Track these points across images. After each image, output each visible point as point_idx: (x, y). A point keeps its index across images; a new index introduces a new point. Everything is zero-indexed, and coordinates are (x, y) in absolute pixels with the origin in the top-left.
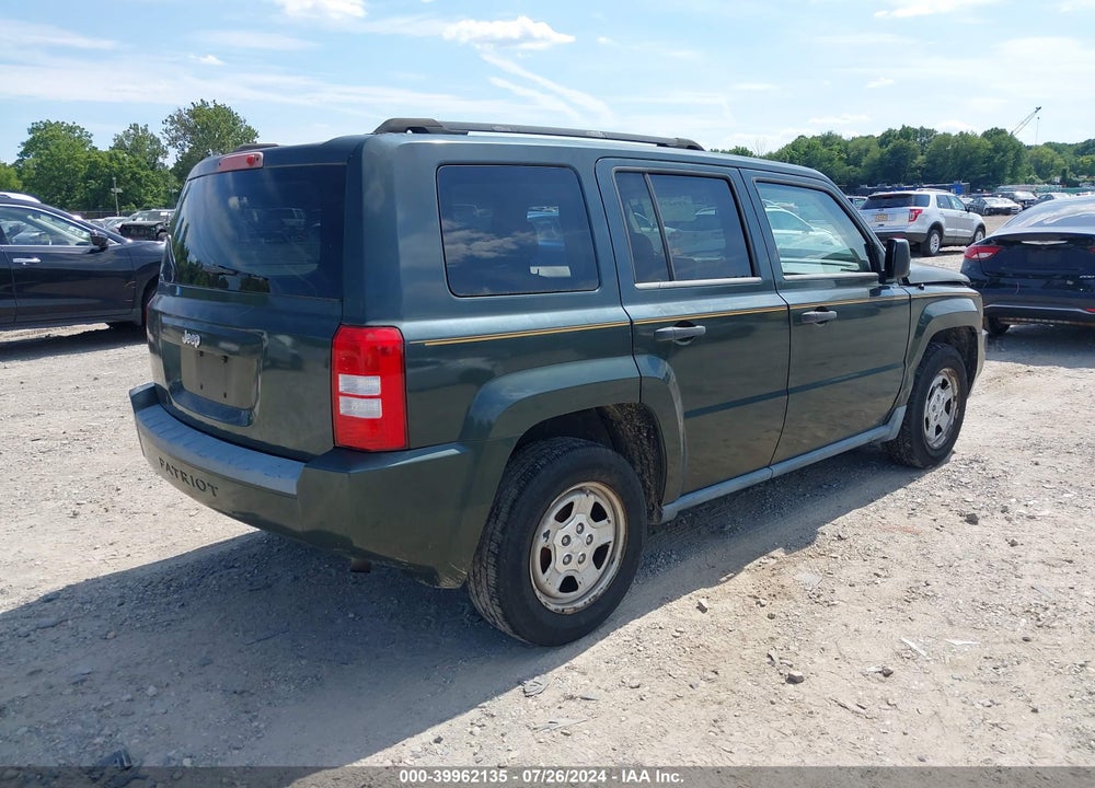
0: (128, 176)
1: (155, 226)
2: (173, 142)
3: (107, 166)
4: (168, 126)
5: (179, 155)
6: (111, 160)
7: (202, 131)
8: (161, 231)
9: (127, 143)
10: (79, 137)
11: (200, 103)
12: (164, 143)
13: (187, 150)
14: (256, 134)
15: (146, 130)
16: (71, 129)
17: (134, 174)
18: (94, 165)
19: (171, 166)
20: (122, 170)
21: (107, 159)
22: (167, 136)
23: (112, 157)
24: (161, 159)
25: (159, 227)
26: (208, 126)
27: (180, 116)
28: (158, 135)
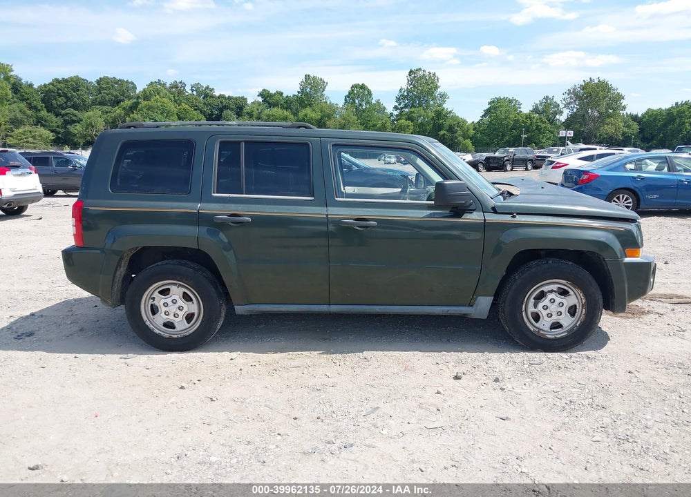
0: (534, 128)
1: (503, 157)
2: (567, 106)
3: (523, 122)
4: (566, 96)
5: (570, 114)
6: (526, 118)
7: (587, 98)
8: (507, 160)
9: (540, 108)
10: (514, 105)
11: (589, 80)
12: (561, 106)
13: (575, 110)
14: (623, 98)
15: (553, 99)
16: (511, 101)
17: (538, 126)
18: (517, 121)
19: (563, 121)
20: (531, 124)
21: (524, 117)
22: (564, 102)
23: (528, 117)
24: (558, 117)
25: (506, 158)
26: (591, 95)
27: (574, 90)
28: (559, 102)
